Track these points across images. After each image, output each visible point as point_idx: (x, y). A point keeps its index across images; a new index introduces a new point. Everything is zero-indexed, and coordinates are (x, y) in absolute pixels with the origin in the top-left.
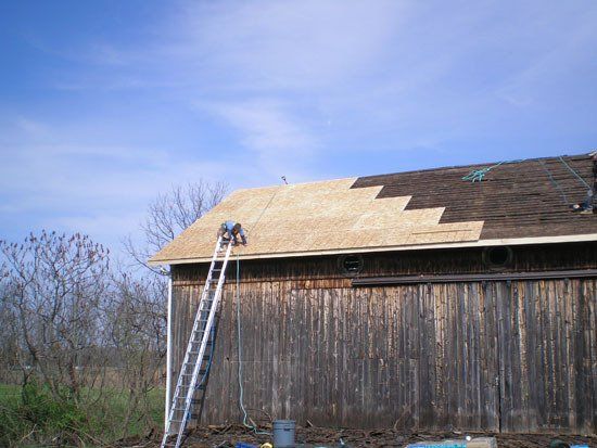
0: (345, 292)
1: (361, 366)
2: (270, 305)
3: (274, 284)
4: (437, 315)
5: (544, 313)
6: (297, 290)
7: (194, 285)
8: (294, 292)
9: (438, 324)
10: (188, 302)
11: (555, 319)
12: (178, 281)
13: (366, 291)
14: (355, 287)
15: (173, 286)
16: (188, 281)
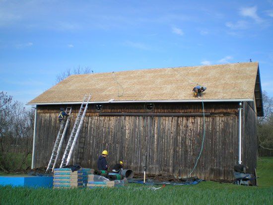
0: (96, 118)
4: (127, 128)
5: (164, 129)
7: (44, 113)
9: (127, 132)
10: (42, 119)
11: (167, 131)
12: (39, 111)
13: (103, 118)
14: (100, 116)
15: (37, 113)
16: (42, 111)
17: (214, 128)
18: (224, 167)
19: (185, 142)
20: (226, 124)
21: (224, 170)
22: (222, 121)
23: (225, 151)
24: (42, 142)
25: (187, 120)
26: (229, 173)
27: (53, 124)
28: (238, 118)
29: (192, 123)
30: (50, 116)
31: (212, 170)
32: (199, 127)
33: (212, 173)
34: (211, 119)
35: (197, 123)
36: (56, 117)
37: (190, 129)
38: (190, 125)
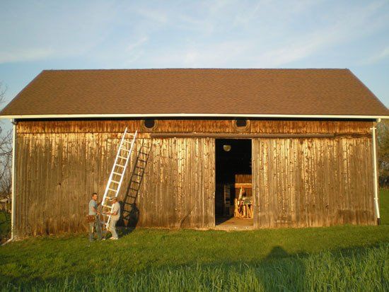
0: (146, 141)
1: (155, 188)
2: (92, 148)
3: (95, 134)
4: (180, 156)
6: (112, 138)
7: (33, 134)
8: (109, 140)
9: (180, 163)
10: (28, 145)
11: (284, 160)
12: (21, 130)
13: (159, 141)
14: (152, 138)
15: (16, 134)
16: (28, 130)
17: (340, 155)
18: (356, 207)
19: (300, 176)
20: (356, 149)
21: (357, 212)
22: (350, 145)
23: (356, 186)
24: (32, 186)
25: (302, 143)
26: (363, 215)
27: (54, 153)
28: (371, 141)
29: (309, 148)
30: (47, 140)
31: (340, 213)
32: (319, 153)
33: (340, 216)
34: (335, 143)
35: (316, 148)
36: (61, 141)
37: (306, 157)
38: (306, 151)
